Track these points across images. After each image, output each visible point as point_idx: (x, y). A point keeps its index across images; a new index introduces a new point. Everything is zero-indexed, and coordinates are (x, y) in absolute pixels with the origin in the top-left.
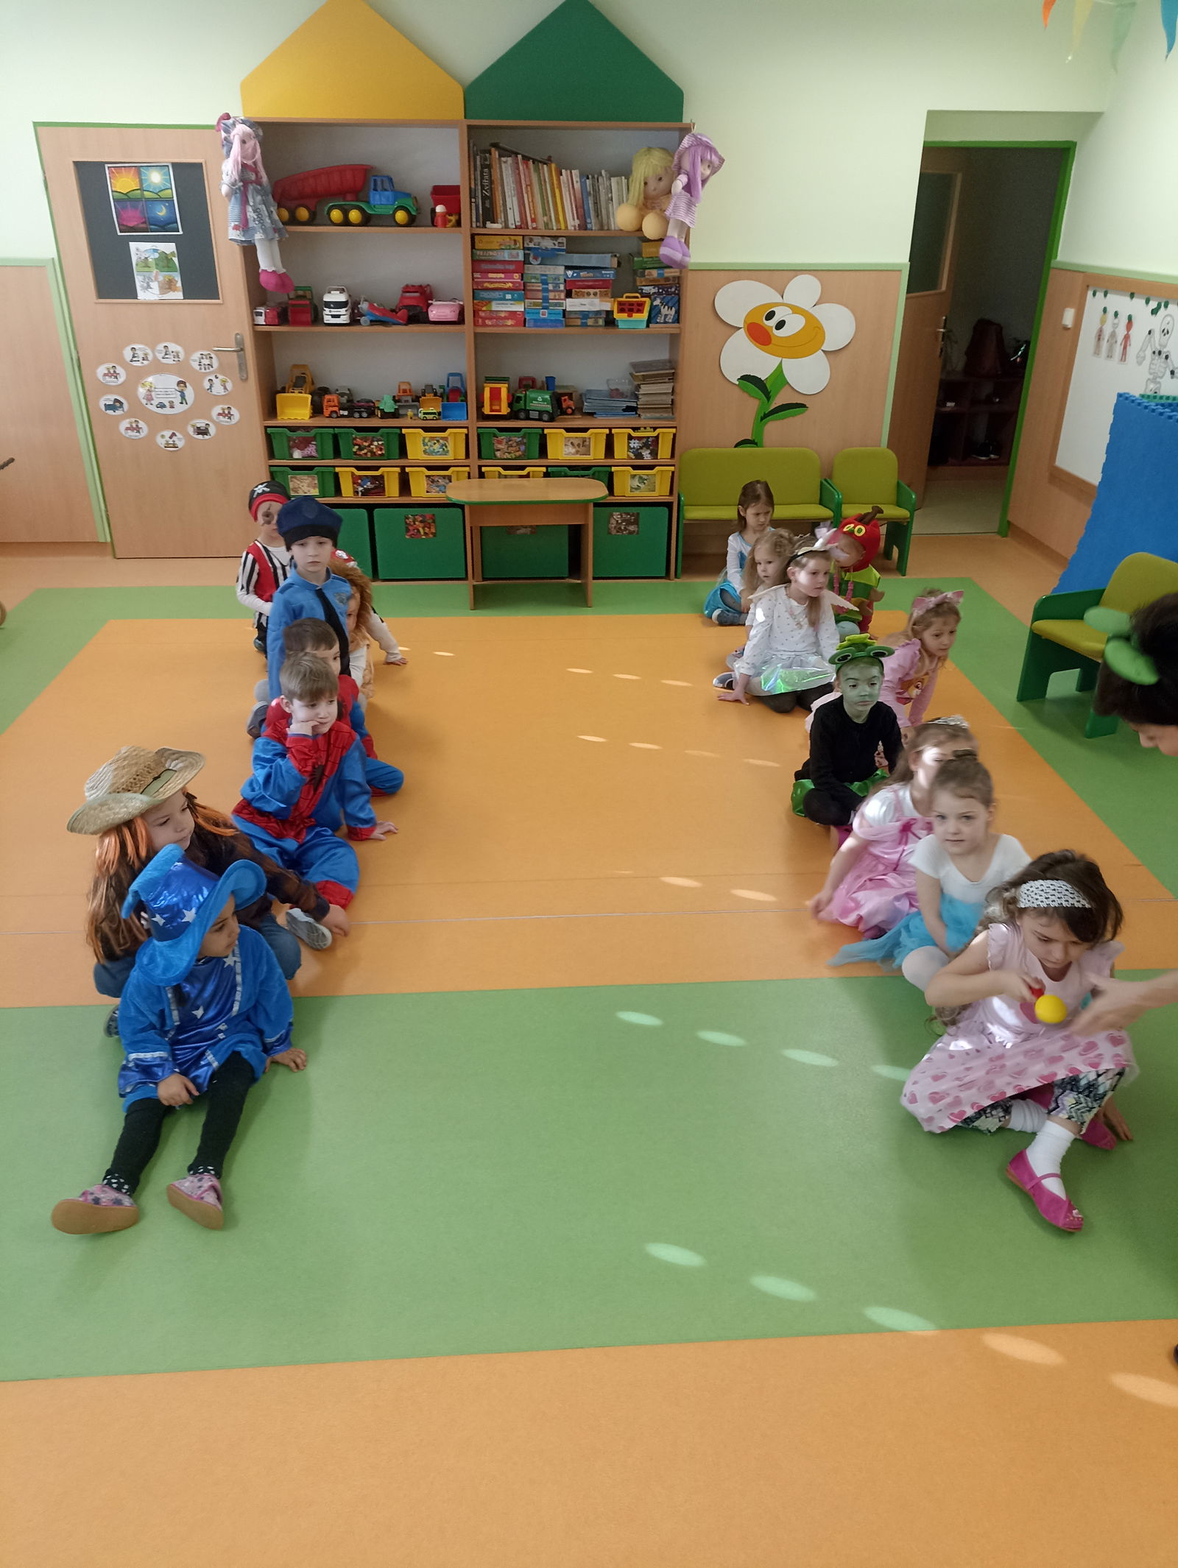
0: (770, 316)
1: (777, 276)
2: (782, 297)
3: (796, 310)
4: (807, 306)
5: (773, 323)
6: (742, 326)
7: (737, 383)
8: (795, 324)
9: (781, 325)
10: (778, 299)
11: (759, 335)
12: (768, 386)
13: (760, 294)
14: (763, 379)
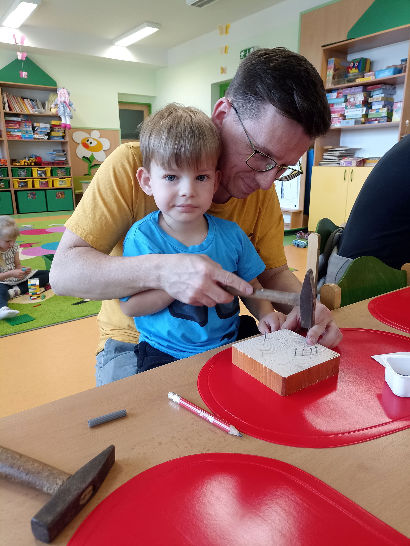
0: (88, 141)
1: (88, 131)
2: (90, 135)
3: (94, 139)
4: (97, 138)
5: (88, 143)
6: (80, 143)
7: (82, 158)
8: (94, 143)
9: (91, 143)
10: (89, 136)
11: (86, 146)
12: (90, 159)
13: (85, 135)
14: (88, 157)
